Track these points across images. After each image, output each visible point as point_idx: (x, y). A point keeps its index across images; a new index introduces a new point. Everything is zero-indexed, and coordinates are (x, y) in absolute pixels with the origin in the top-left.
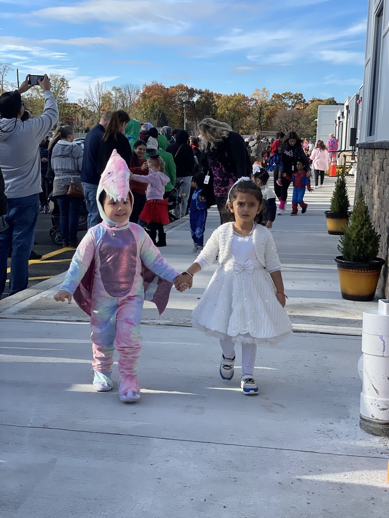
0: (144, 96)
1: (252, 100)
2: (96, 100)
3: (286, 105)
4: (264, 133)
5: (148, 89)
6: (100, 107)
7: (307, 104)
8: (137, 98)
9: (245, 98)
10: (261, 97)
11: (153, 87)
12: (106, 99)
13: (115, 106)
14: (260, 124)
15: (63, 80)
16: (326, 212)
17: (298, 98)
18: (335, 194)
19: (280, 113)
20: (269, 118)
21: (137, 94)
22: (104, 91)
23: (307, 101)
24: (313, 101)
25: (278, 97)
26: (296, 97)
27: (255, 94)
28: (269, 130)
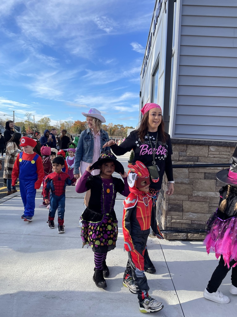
0: (75, 124)
1: (108, 126)
2: (59, 125)
3: (118, 128)
4: (112, 136)
5: (76, 122)
6: (61, 127)
7: (125, 128)
8: (72, 125)
9: (106, 126)
10: (111, 125)
11: (77, 122)
12: (63, 125)
13: (66, 127)
14: (110, 133)
15: (48, 119)
16: (128, 161)
17: (122, 126)
18: (131, 156)
19: (116, 131)
20: (113, 132)
21: (73, 123)
22: (62, 122)
23: (124, 127)
24: (126, 127)
25: (116, 126)
26: (121, 126)
27: (109, 125)
28: (113, 135)
